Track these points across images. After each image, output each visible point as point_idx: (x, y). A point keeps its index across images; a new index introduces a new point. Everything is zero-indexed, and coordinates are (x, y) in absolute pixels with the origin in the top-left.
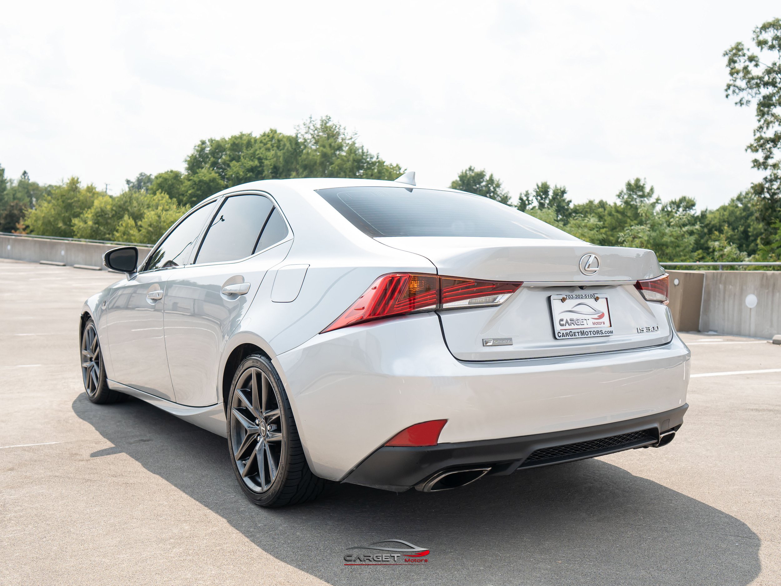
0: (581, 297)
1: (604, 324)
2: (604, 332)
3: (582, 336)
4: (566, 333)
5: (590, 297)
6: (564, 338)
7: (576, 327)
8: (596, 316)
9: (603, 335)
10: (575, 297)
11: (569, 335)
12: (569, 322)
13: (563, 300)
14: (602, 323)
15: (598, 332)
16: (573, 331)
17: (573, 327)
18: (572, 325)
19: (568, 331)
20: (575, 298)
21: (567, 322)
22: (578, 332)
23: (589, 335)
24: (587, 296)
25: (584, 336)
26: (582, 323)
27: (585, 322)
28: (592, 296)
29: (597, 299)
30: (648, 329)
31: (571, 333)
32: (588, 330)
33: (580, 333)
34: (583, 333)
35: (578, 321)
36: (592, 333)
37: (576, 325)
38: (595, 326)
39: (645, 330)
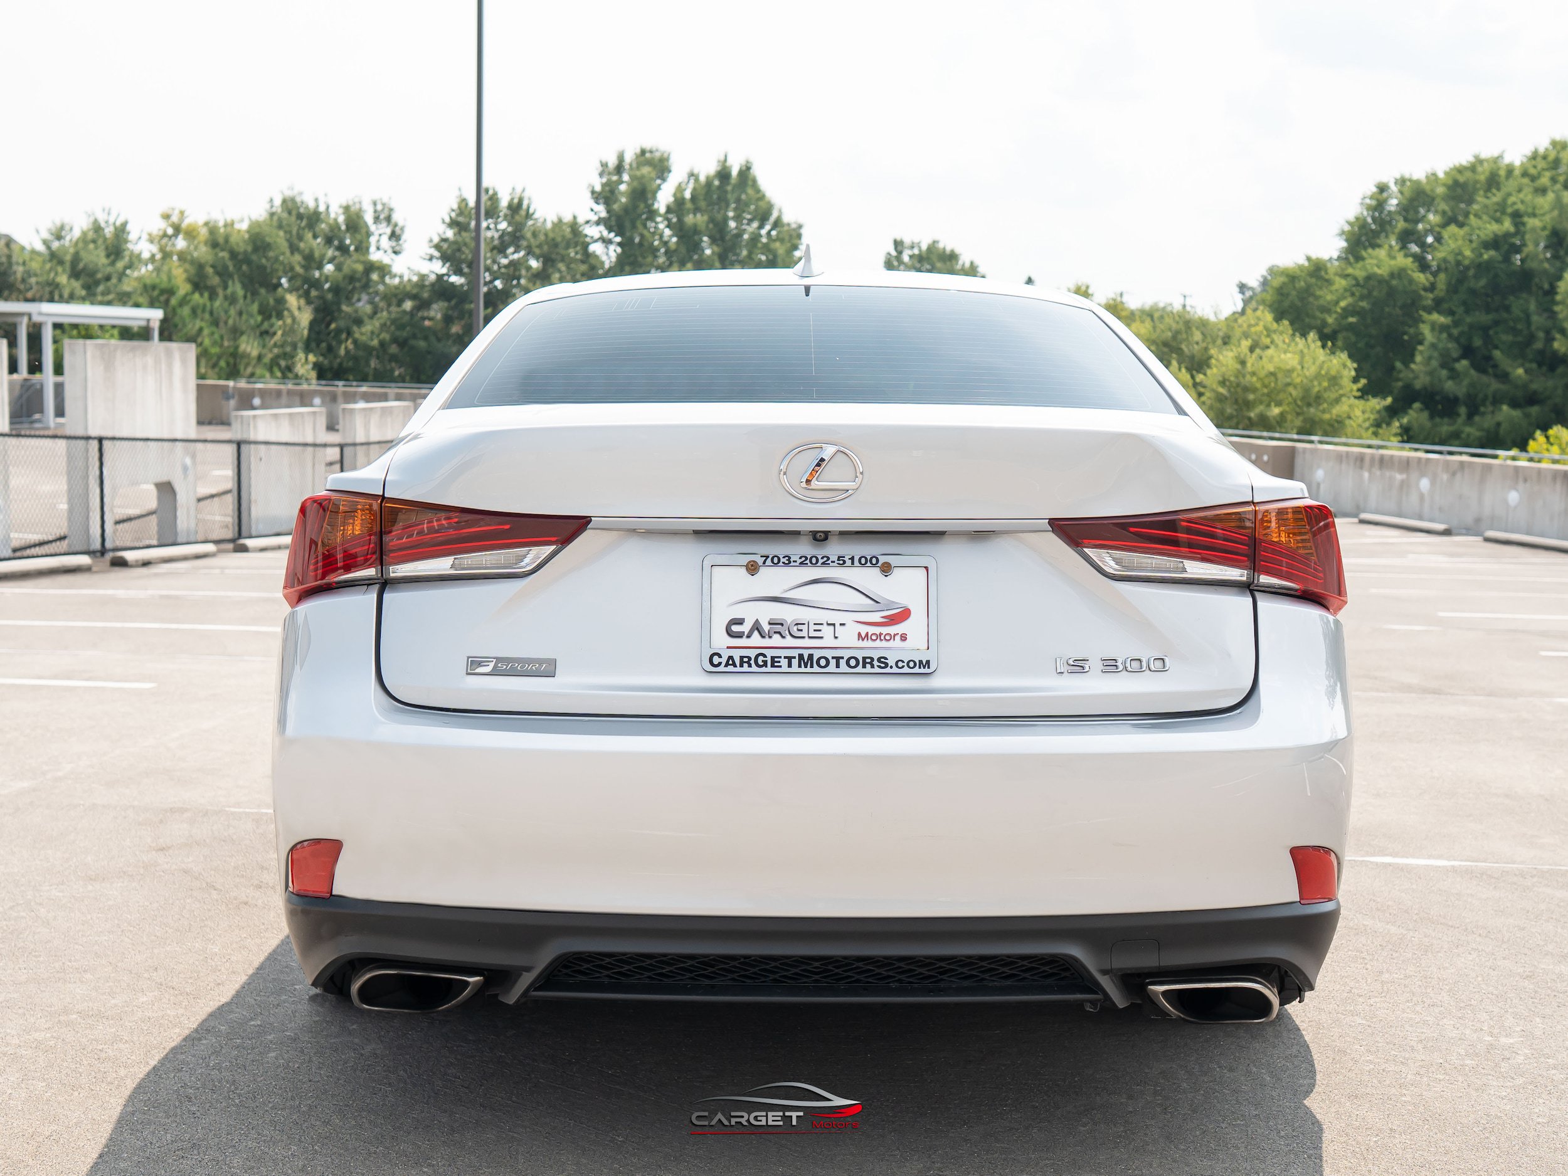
0: (821, 561)
1: (904, 638)
2: (891, 662)
3: (803, 669)
4: (742, 658)
5: (856, 563)
6: (730, 668)
7: (789, 641)
8: (876, 617)
9: (888, 670)
10: (799, 561)
11: (752, 662)
12: (766, 627)
13: (752, 568)
14: (898, 638)
15: (867, 661)
16: (770, 653)
17: (776, 641)
18: (777, 636)
19: (752, 654)
20: (797, 564)
21: (757, 627)
22: (790, 659)
23: (832, 667)
24: (846, 559)
25: (809, 670)
26: (812, 634)
27: (827, 631)
28: (867, 562)
29: (886, 569)
30: (1110, 665)
31: (761, 658)
32: (829, 654)
33: (795, 662)
34: (806, 661)
35: (800, 627)
36: (843, 662)
37: (789, 637)
38: (866, 644)
39: (1095, 665)
